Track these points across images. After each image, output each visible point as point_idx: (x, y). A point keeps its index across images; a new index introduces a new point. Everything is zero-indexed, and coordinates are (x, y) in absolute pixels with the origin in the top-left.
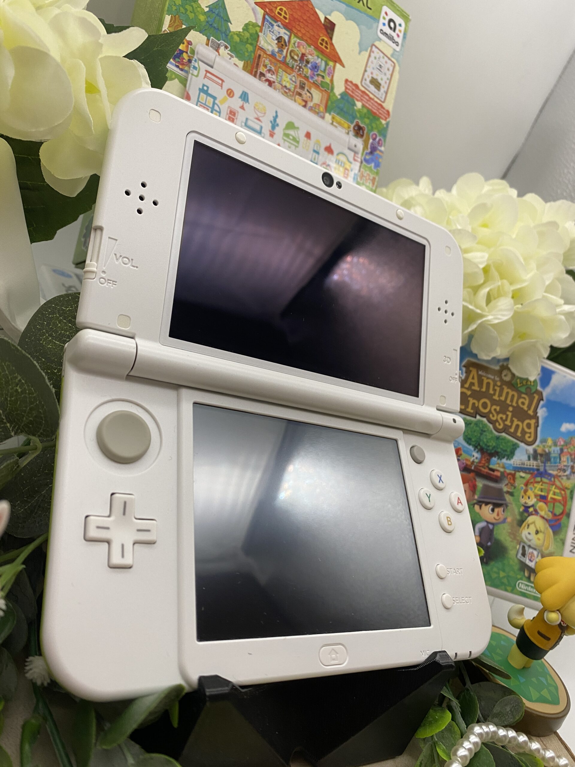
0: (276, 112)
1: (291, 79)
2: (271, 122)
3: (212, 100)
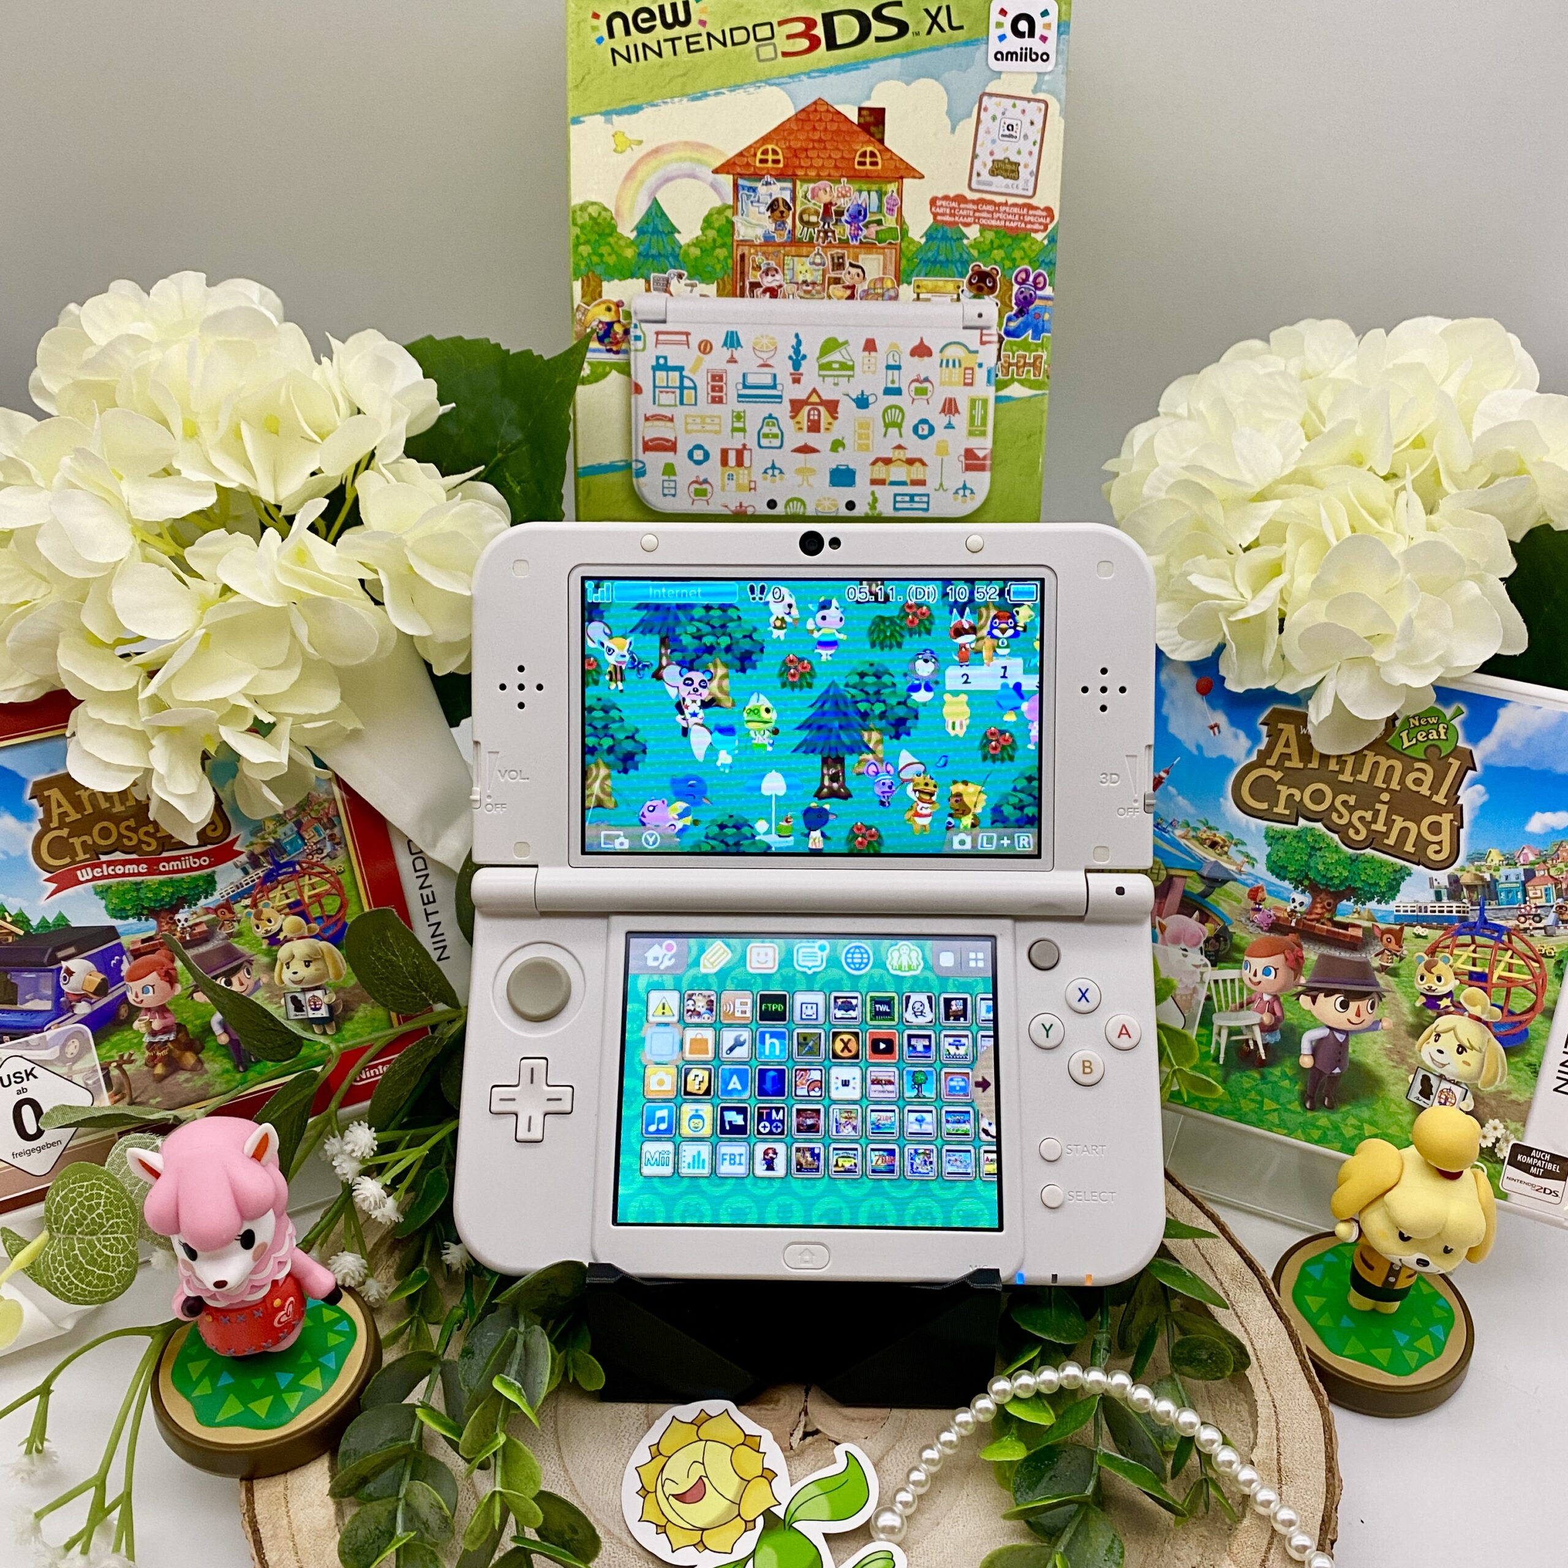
0: (797, 336)
1: (814, 263)
2: (790, 358)
3: (677, 374)
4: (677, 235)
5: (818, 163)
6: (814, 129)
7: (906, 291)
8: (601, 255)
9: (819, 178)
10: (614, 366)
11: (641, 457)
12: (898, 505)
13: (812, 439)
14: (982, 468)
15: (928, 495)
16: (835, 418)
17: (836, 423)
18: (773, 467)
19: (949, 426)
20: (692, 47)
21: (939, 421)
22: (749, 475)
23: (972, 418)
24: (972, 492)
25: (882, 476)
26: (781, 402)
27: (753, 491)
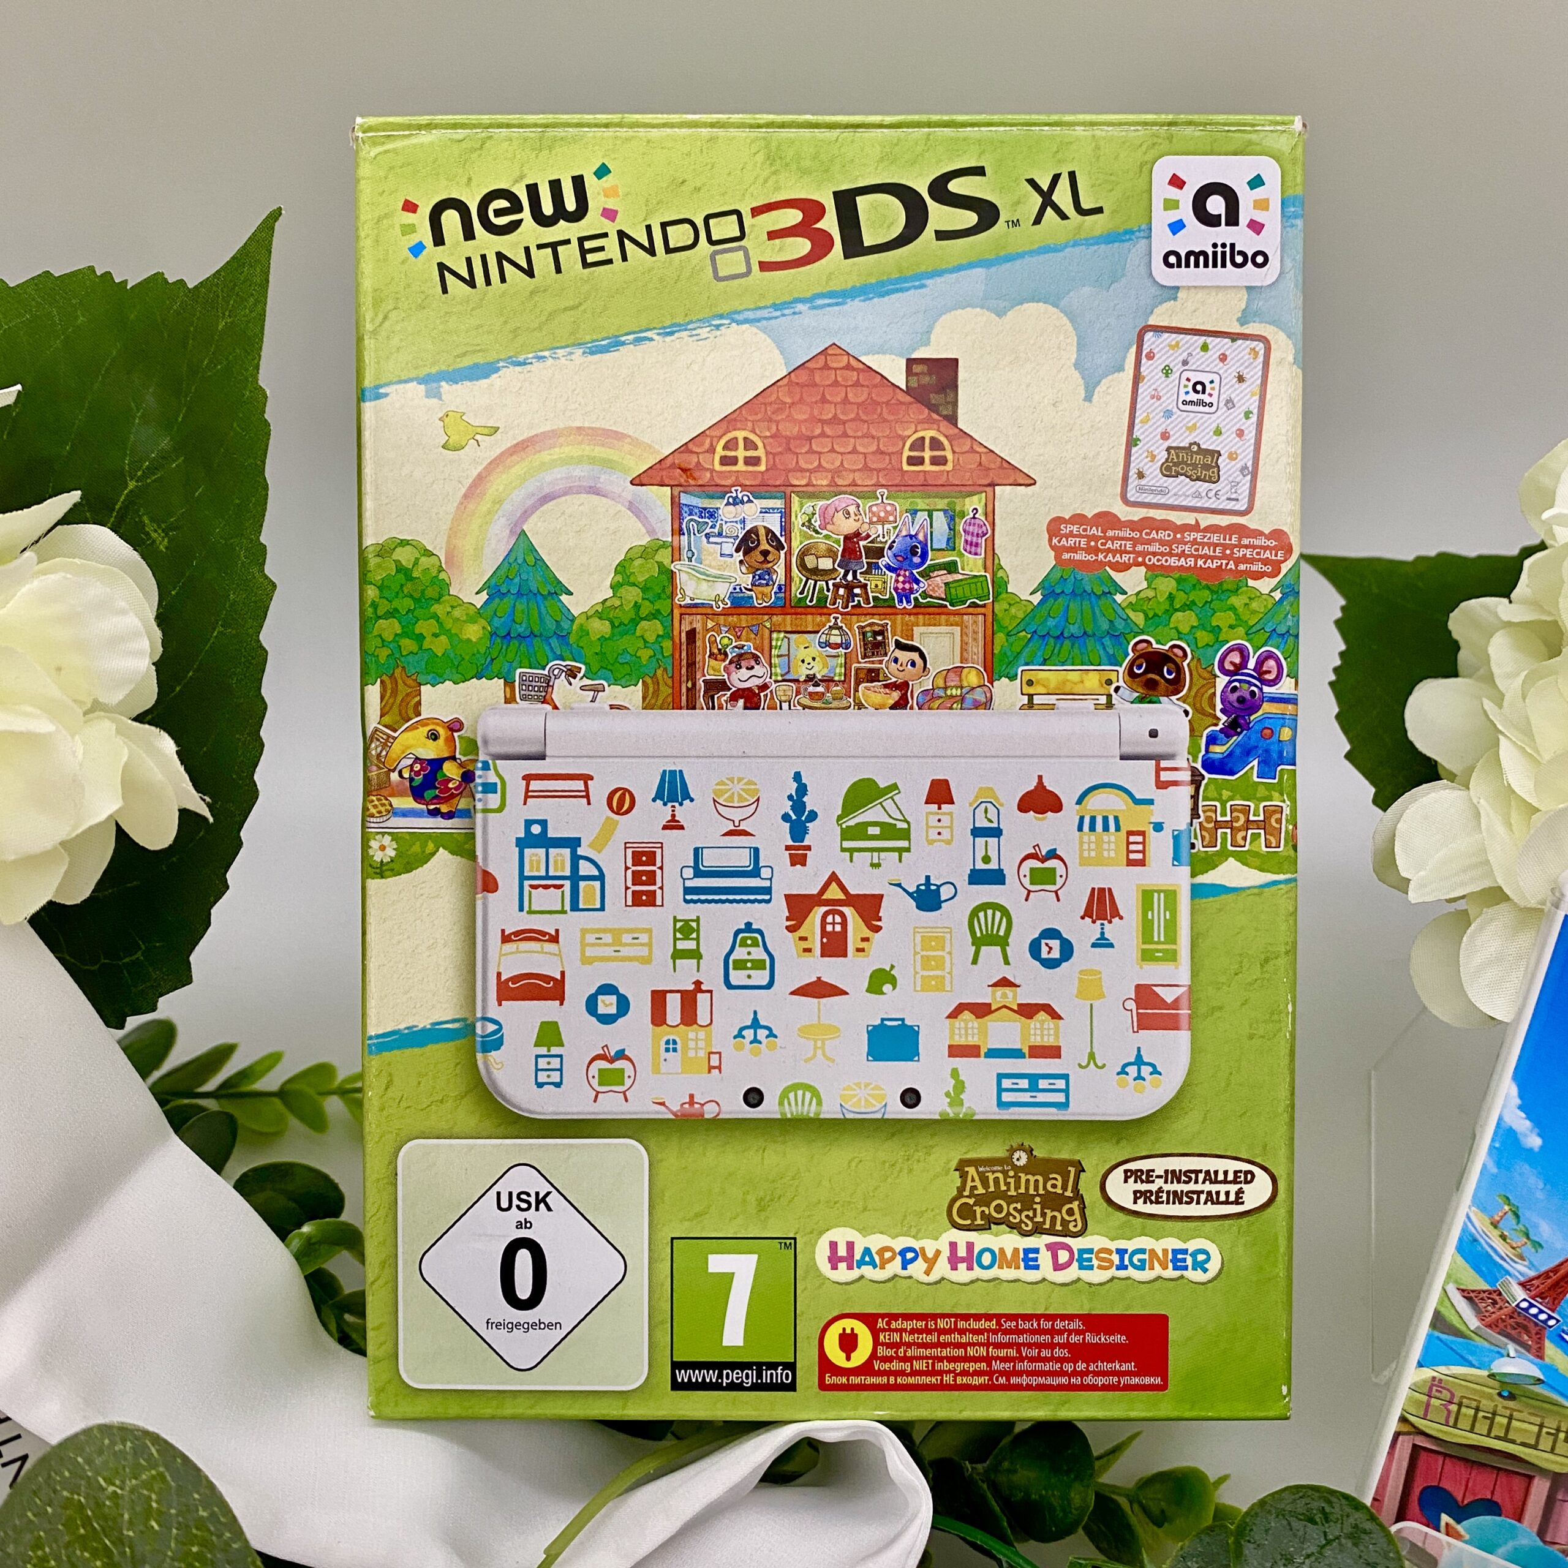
0: (797, 777)
1: (828, 644)
2: (786, 817)
3: (567, 852)
4: (564, 598)
5: (831, 462)
6: (824, 400)
7: (1006, 691)
8: (420, 638)
9: (835, 490)
10: (441, 841)
11: (494, 1011)
12: (1006, 1097)
13: (831, 970)
14: (1172, 1024)
15: (1066, 1077)
17: (877, 938)
19: (1102, 943)
20: (590, 258)
21: (1081, 932)
22: (708, 1040)
23: (1147, 927)
24: (1155, 1070)
25: (972, 1040)
26: (768, 901)
27: (715, 1072)
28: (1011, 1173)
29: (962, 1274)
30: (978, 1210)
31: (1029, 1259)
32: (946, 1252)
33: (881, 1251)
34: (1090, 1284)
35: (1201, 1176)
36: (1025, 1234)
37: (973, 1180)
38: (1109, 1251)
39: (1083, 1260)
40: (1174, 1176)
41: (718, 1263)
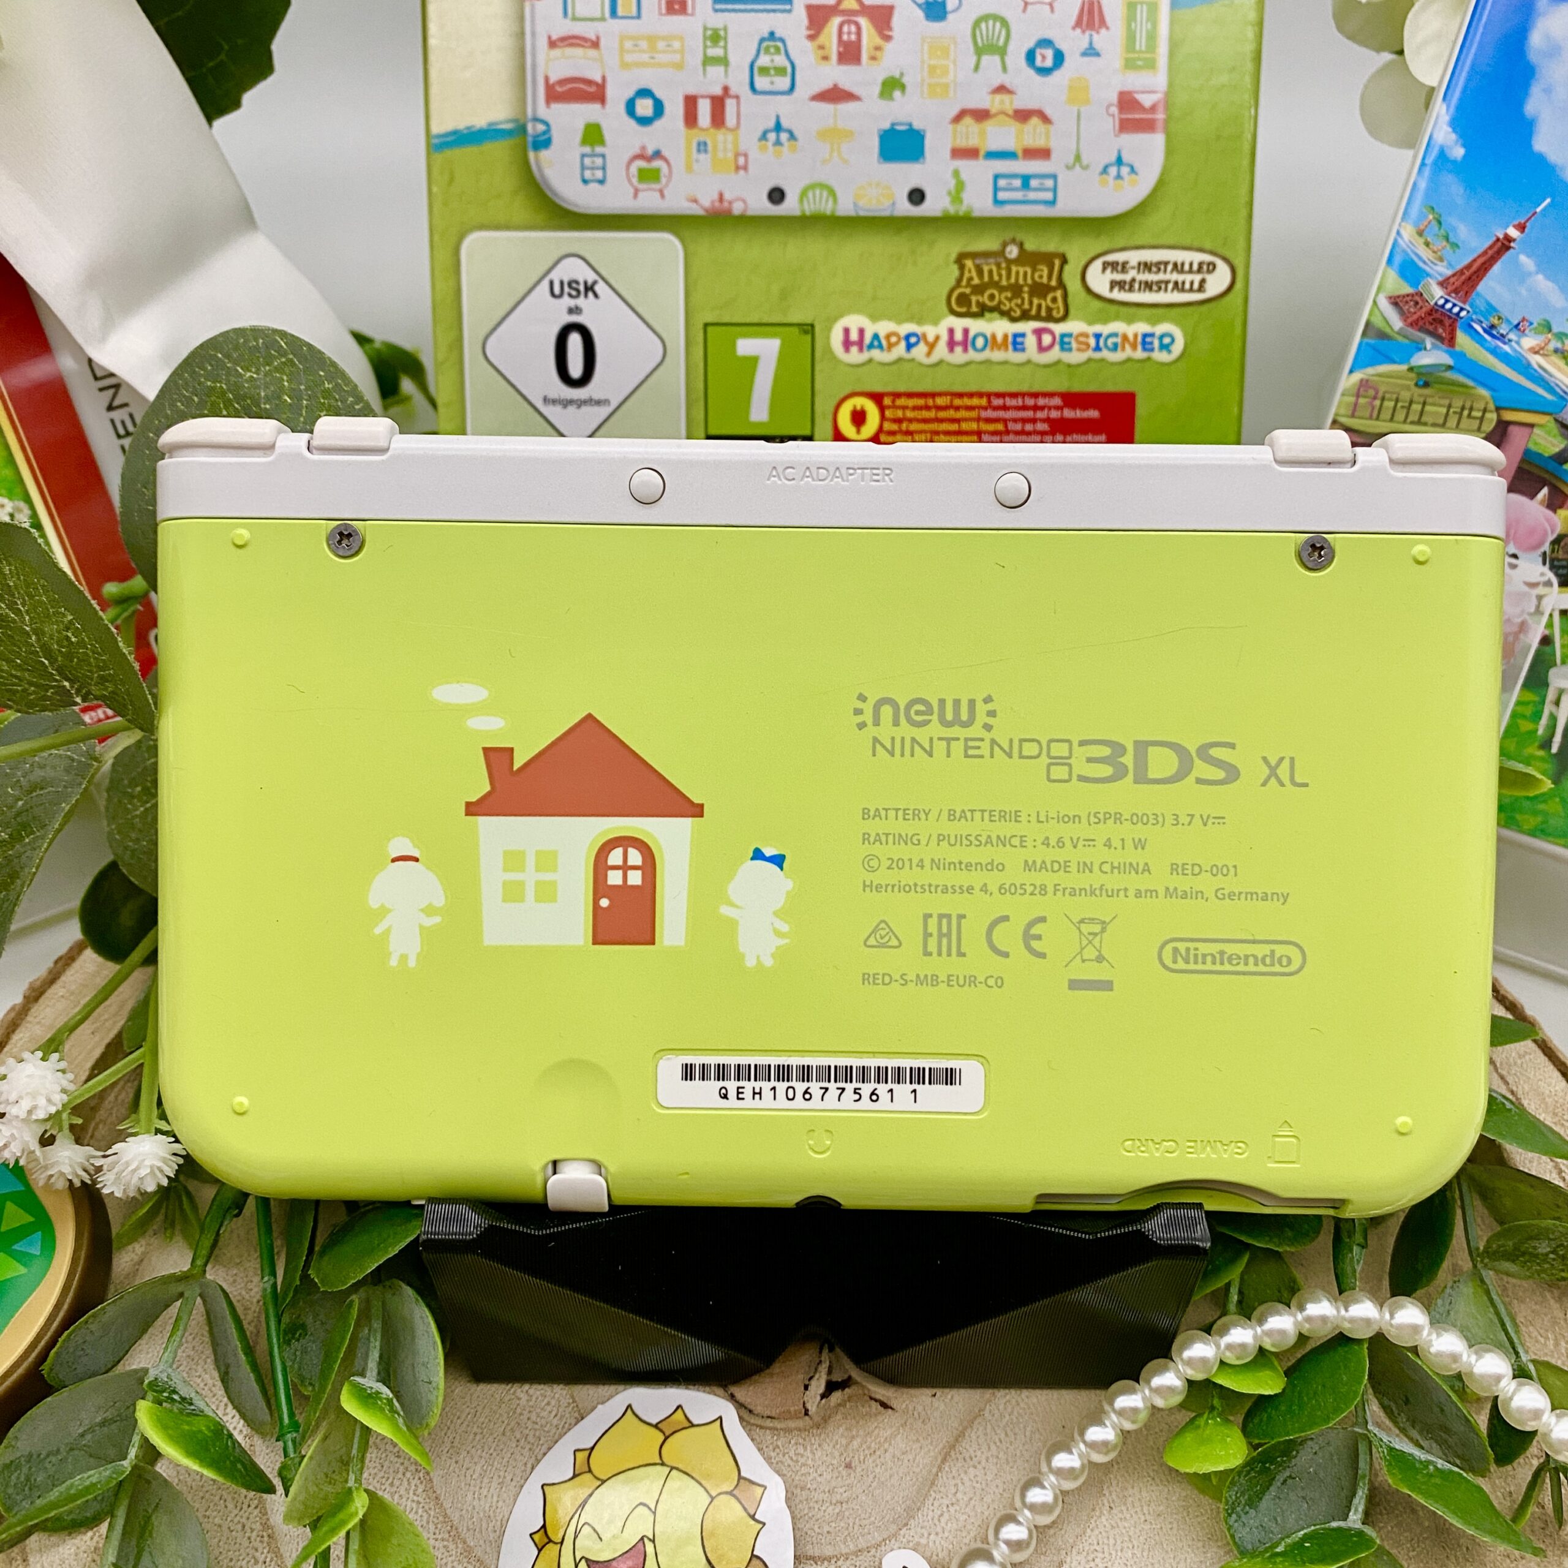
11: (543, 111)
12: (1002, 195)
13: (846, 77)
14: (1147, 126)
15: (1054, 177)
16: (888, 38)
17: (889, 47)
18: (778, 127)
19: (1091, 52)
21: (1072, 42)
22: (735, 142)
23: (1131, 37)
24: (1133, 170)
25: (973, 142)
26: (789, 11)
27: (742, 172)
28: (1004, 265)
29: (959, 356)
30: (974, 299)
31: (1017, 344)
32: (945, 337)
33: (888, 337)
34: (1069, 366)
35: (1170, 267)
36: (1014, 320)
37: (970, 271)
38: (1086, 335)
39: (1064, 341)
40: (1147, 266)
41: (746, 346)
